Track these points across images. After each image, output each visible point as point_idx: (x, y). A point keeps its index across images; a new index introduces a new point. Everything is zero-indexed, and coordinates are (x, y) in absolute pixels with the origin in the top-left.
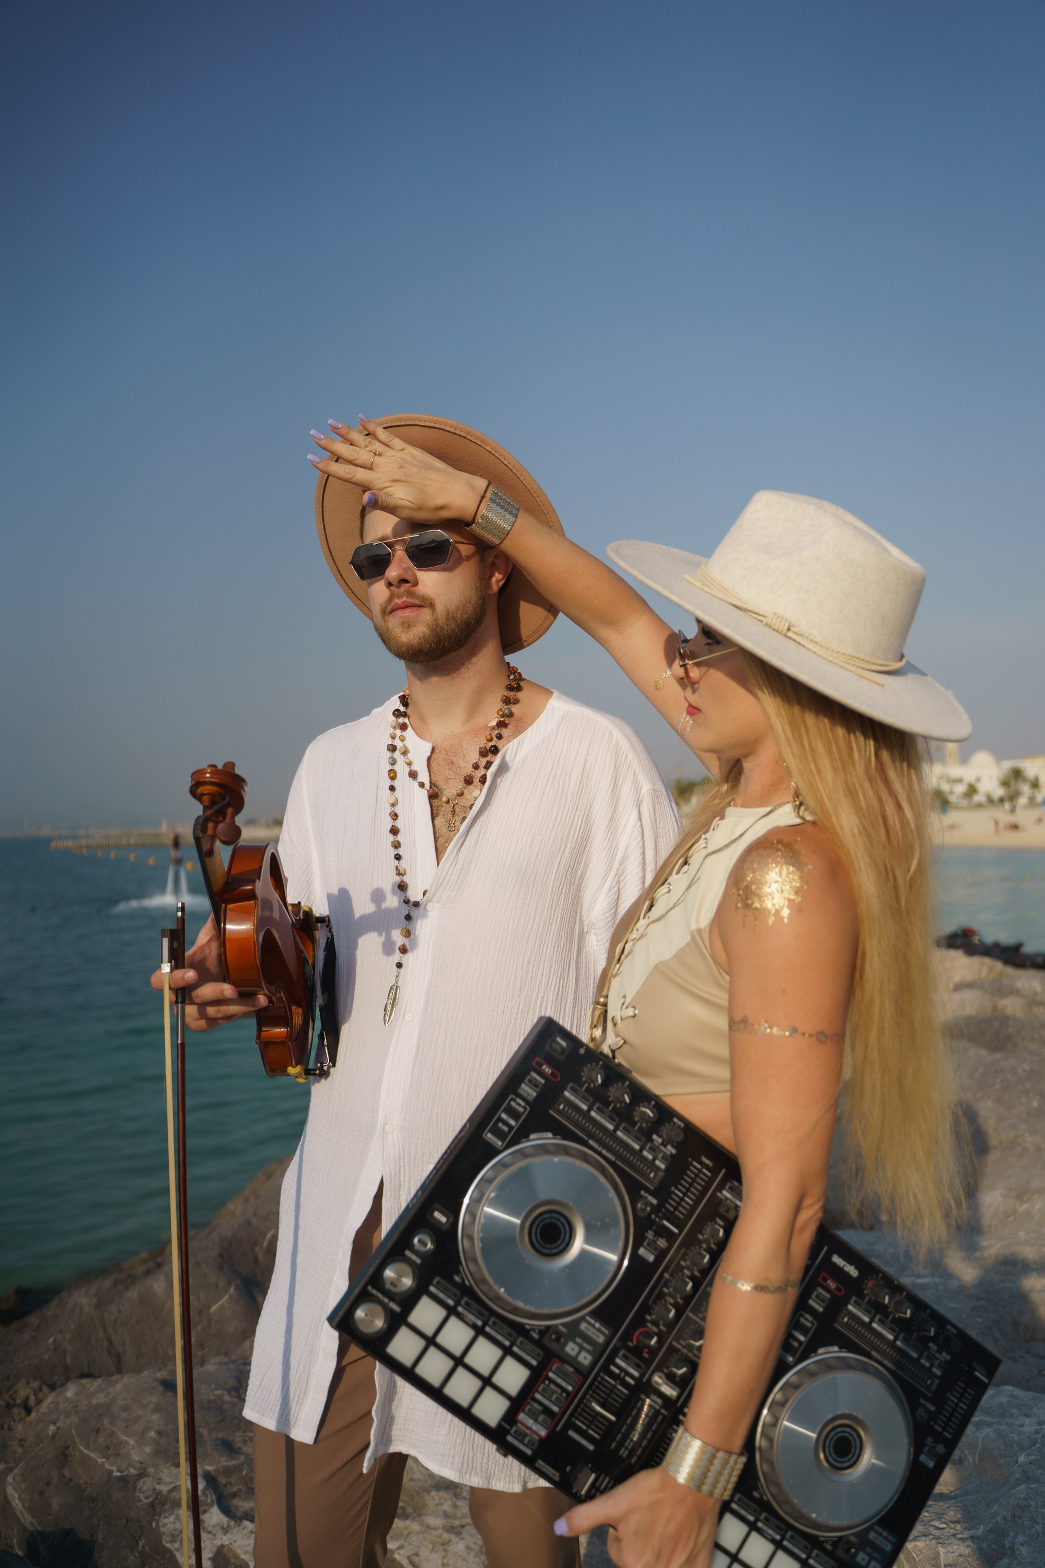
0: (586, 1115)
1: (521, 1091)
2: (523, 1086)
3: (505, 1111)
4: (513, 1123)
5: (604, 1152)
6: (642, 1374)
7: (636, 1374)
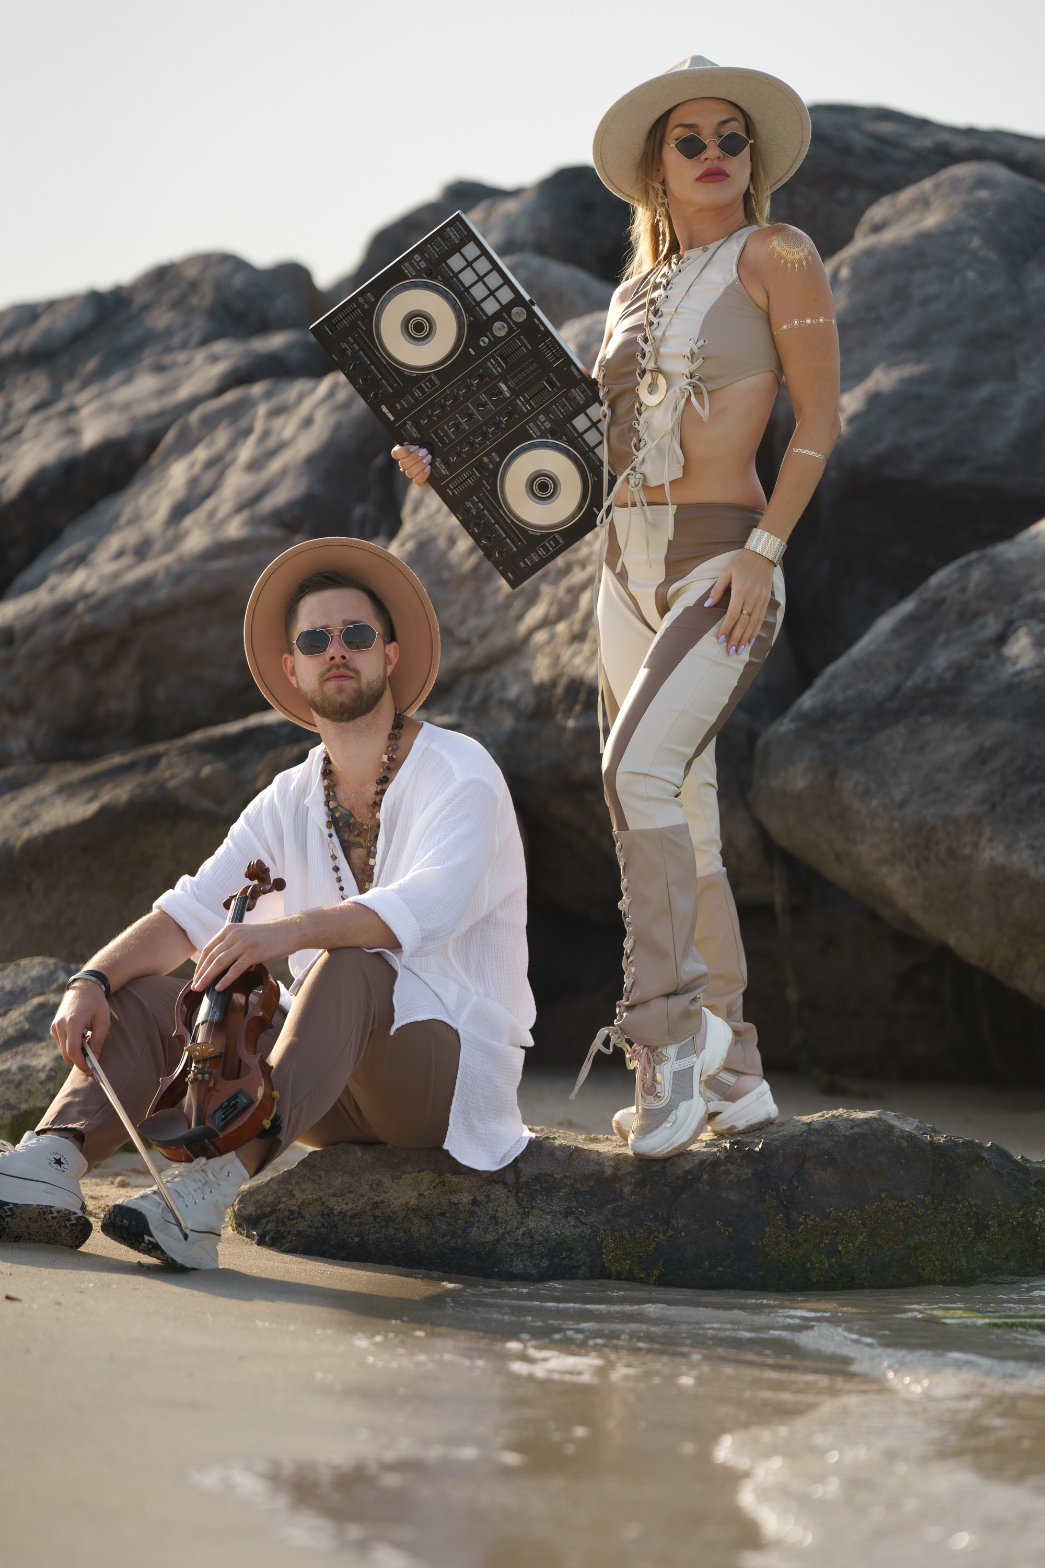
0: (508, 536)
1: (539, 558)
2: (537, 560)
3: (550, 551)
4: (547, 544)
5: (504, 515)
6: (515, 399)
7: (518, 400)
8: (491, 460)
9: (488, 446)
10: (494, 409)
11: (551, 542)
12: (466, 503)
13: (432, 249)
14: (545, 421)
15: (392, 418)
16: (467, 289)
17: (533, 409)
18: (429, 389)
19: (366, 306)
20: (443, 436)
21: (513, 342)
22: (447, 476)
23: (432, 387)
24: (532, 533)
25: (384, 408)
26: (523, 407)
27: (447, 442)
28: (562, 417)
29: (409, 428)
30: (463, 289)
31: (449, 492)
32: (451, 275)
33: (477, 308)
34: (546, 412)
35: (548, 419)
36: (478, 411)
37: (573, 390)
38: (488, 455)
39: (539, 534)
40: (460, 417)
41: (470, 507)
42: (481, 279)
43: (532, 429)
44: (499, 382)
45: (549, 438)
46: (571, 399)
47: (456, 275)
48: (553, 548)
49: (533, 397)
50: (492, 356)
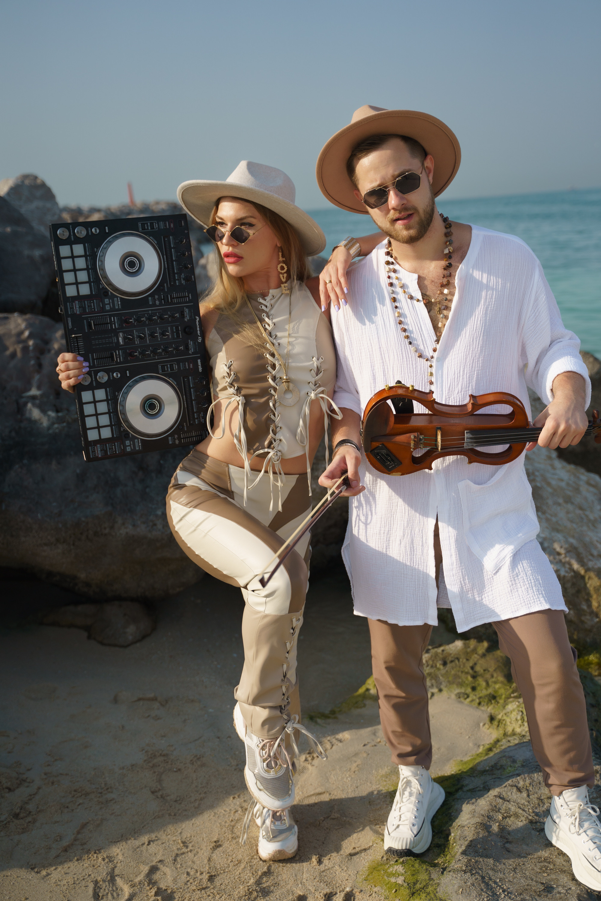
0: (171, 248)
2: (162, 222)
4: (150, 228)
5: (166, 263)
6: (118, 329)
7: (117, 327)
8: (154, 300)
9: (151, 310)
10: (135, 331)
11: (146, 228)
12: (184, 284)
13: (117, 449)
14: (107, 304)
15: (199, 361)
16: (109, 413)
17: (110, 316)
18: (167, 365)
19: (176, 436)
20: (175, 332)
21: (99, 364)
22: (187, 307)
23: (164, 366)
24: (155, 241)
25: (200, 369)
26: (116, 321)
27: (174, 327)
28: (95, 301)
29: (192, 349)
30: (112, 414)
31: (190, 297)
32: (114, 427)
33: (109, 398)
34: (103, 310)
35: (104, 305)
36: (145, 335)
37: (78, 313)
38: (154, 305)
39: (151, 237)
40: (158, 338)
41: (183, 280)
42: (97, 415)
43: (118, 304)
44: (122, 345)
45: (111, 292)
46: (82, 308)
47: (111, 426)
48: (147, 224)
49: (106, 324)
50: (117, 363)
